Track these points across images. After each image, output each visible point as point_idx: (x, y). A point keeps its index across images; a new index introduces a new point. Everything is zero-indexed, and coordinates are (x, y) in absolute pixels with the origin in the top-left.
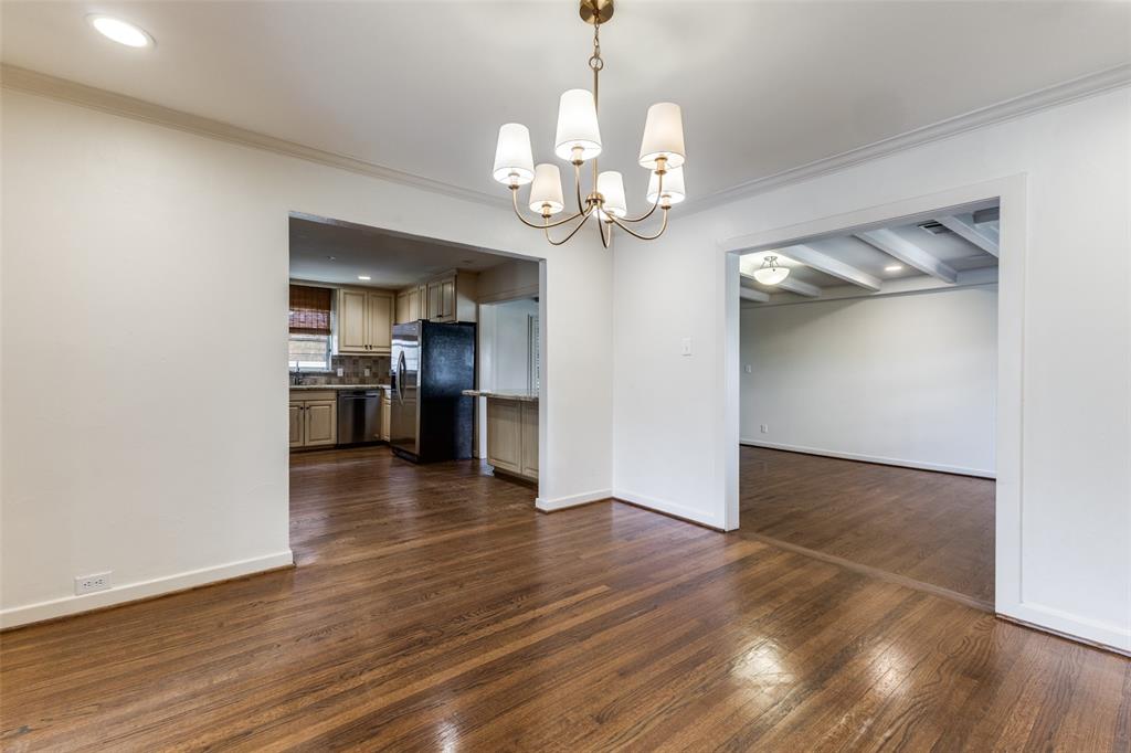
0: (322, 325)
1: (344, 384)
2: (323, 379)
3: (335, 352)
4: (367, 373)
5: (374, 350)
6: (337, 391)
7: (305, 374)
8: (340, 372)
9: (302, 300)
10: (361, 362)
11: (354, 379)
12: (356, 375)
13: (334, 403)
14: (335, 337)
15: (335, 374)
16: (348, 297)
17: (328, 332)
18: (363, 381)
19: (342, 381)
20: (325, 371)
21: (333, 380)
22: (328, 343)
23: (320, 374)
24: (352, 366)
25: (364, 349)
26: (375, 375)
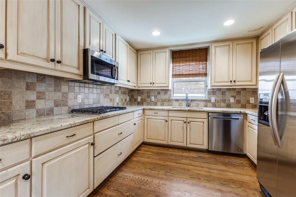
0: (202, 71)
1: (216, 107)
2: (202, 104)
3: (209, 87)
4: (232, 100)
5: (237, 84)
6: (208, 113)
7: (192, 100)
8: (213, 99)
9: (191, 58)
10: (227, 93)
11: (223, 104)
12: (224, 101)
13: (206, 121)
14: (209, 78)
15: (210, 101)
16: (217, 49)
17: (205, 75)
18: (229, 106)
19: (214, 105)
20: (205, 99)
21: (209, 104)
22: (206, 82)
23: (200, 100)
24: (221, 96)
25: (229, 84)
26: (238, 102)
